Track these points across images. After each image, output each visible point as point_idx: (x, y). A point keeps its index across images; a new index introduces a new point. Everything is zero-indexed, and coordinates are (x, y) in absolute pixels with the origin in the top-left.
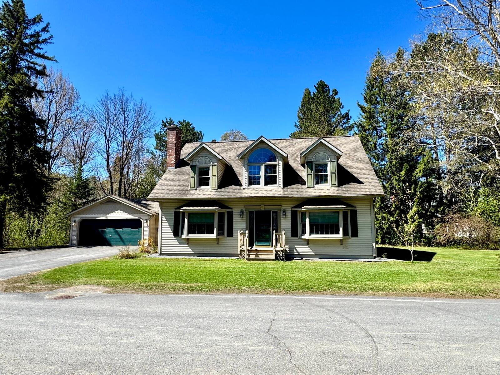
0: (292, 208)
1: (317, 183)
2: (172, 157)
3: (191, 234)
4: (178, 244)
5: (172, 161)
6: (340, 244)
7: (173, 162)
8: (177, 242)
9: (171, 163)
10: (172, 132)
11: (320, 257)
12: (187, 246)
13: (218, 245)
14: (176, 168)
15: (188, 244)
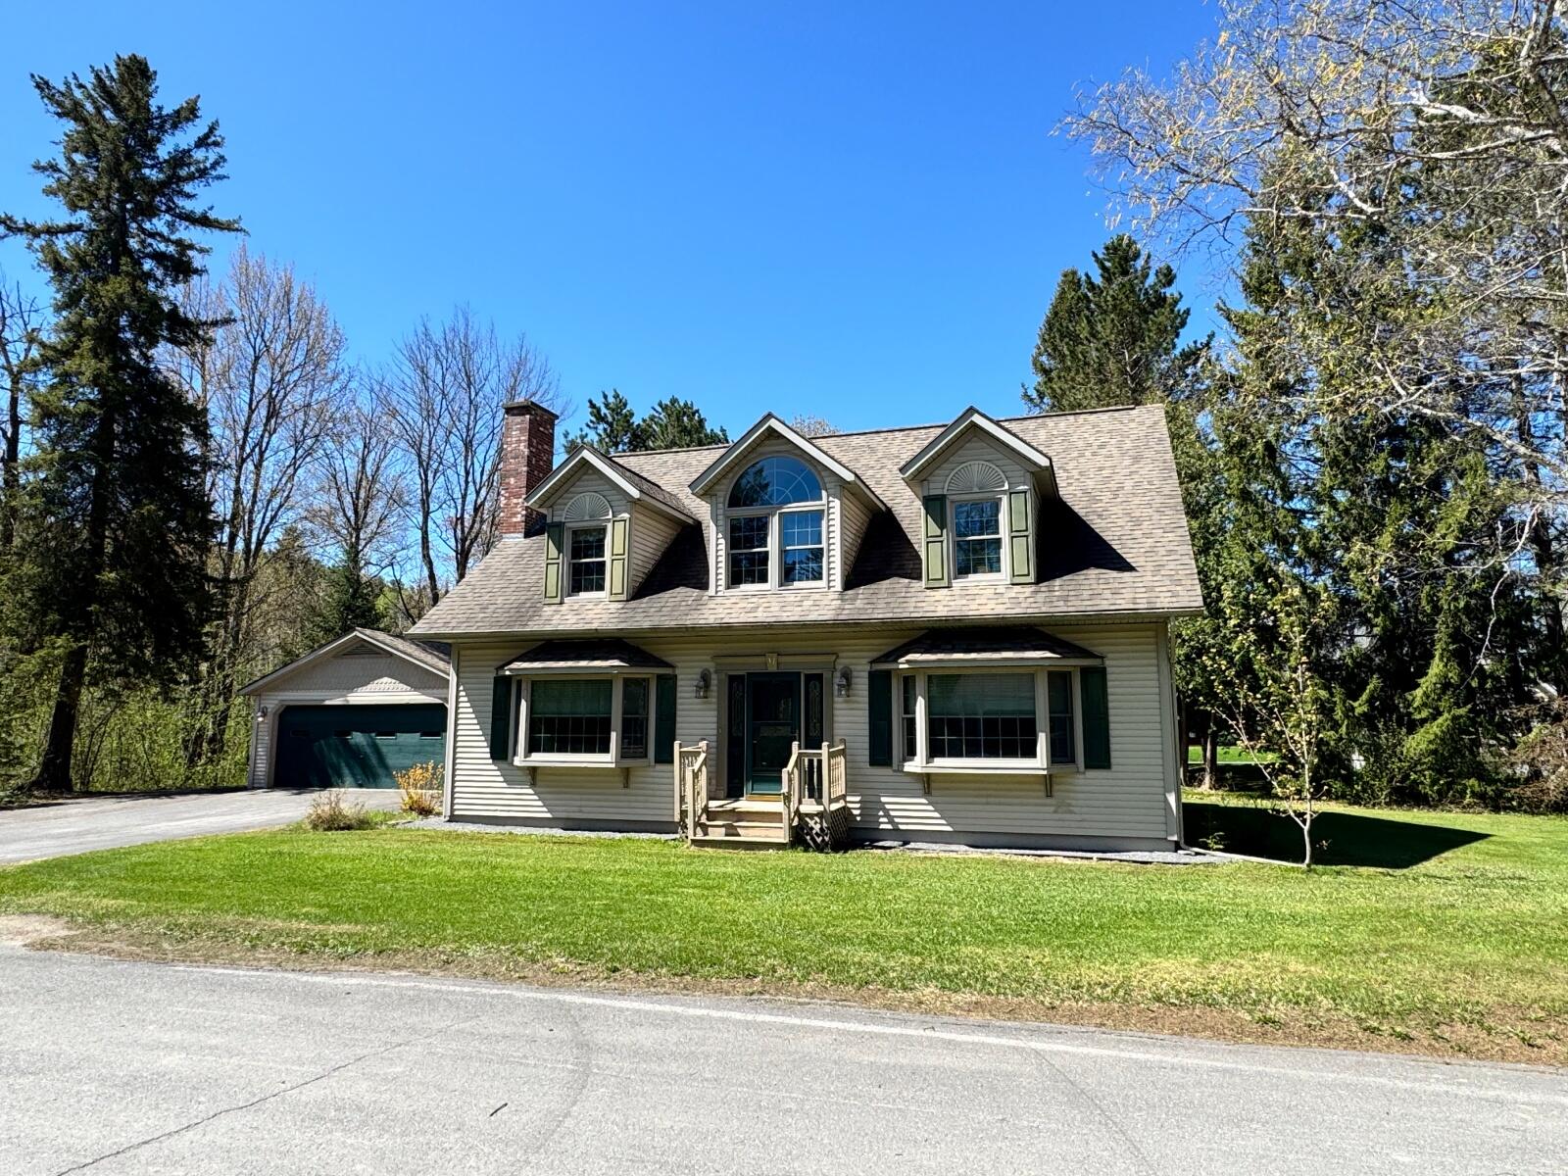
0: (871, 662)
1: (963, 570)
2: (515, 501)
3: (538, 751)
4: (505, 785)
5: (514, 514)
6: (1043, 794)
7: (519, 518)
8: (501, 779)
9: (514, 520)
10: (519, 419)
11: (972, 839)
12: (531, 791)
13: (627, 791)
14: (527, 535)
15: (533, 785)
